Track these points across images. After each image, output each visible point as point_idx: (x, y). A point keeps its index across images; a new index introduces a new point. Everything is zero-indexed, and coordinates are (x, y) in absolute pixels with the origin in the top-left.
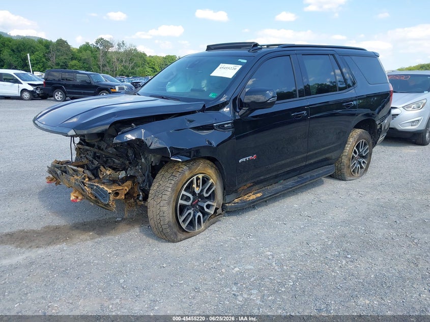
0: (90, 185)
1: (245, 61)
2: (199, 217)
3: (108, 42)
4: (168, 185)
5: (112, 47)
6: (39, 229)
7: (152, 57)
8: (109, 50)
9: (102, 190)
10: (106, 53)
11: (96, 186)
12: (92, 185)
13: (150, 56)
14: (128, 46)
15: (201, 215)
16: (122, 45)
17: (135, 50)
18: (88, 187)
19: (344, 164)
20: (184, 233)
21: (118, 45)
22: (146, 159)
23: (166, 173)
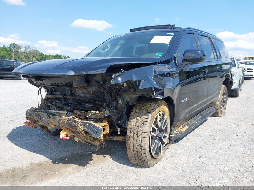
0: (83, 123)
1: (173, 34)
2: (160, 146)
3: (18, 45)
4: (146, 120)
5: (21, 48)
6: (24, 167)
7: (47, 55)
8: (19, 51)
9: (94, 126)
10: (17, 52)
11: (88, 123)
12: (84, 123)
13: (45, 55)
14: (32, 48)
15: (161, 144)
16: (28, 47)
17: (37, 51)
18: (81, 125)
19: (218, 106)
20: (154, 159)
21: (25, 48)
22: (123, 100)
23: (141, 111)
